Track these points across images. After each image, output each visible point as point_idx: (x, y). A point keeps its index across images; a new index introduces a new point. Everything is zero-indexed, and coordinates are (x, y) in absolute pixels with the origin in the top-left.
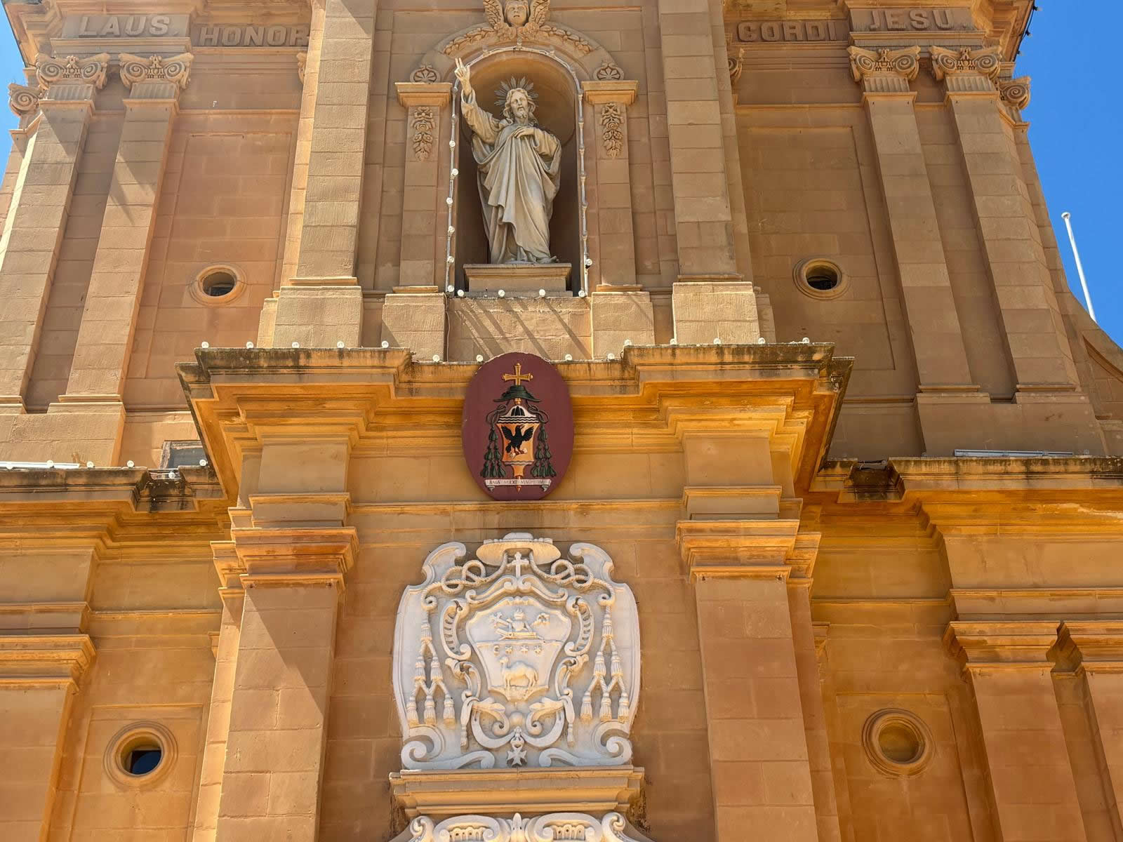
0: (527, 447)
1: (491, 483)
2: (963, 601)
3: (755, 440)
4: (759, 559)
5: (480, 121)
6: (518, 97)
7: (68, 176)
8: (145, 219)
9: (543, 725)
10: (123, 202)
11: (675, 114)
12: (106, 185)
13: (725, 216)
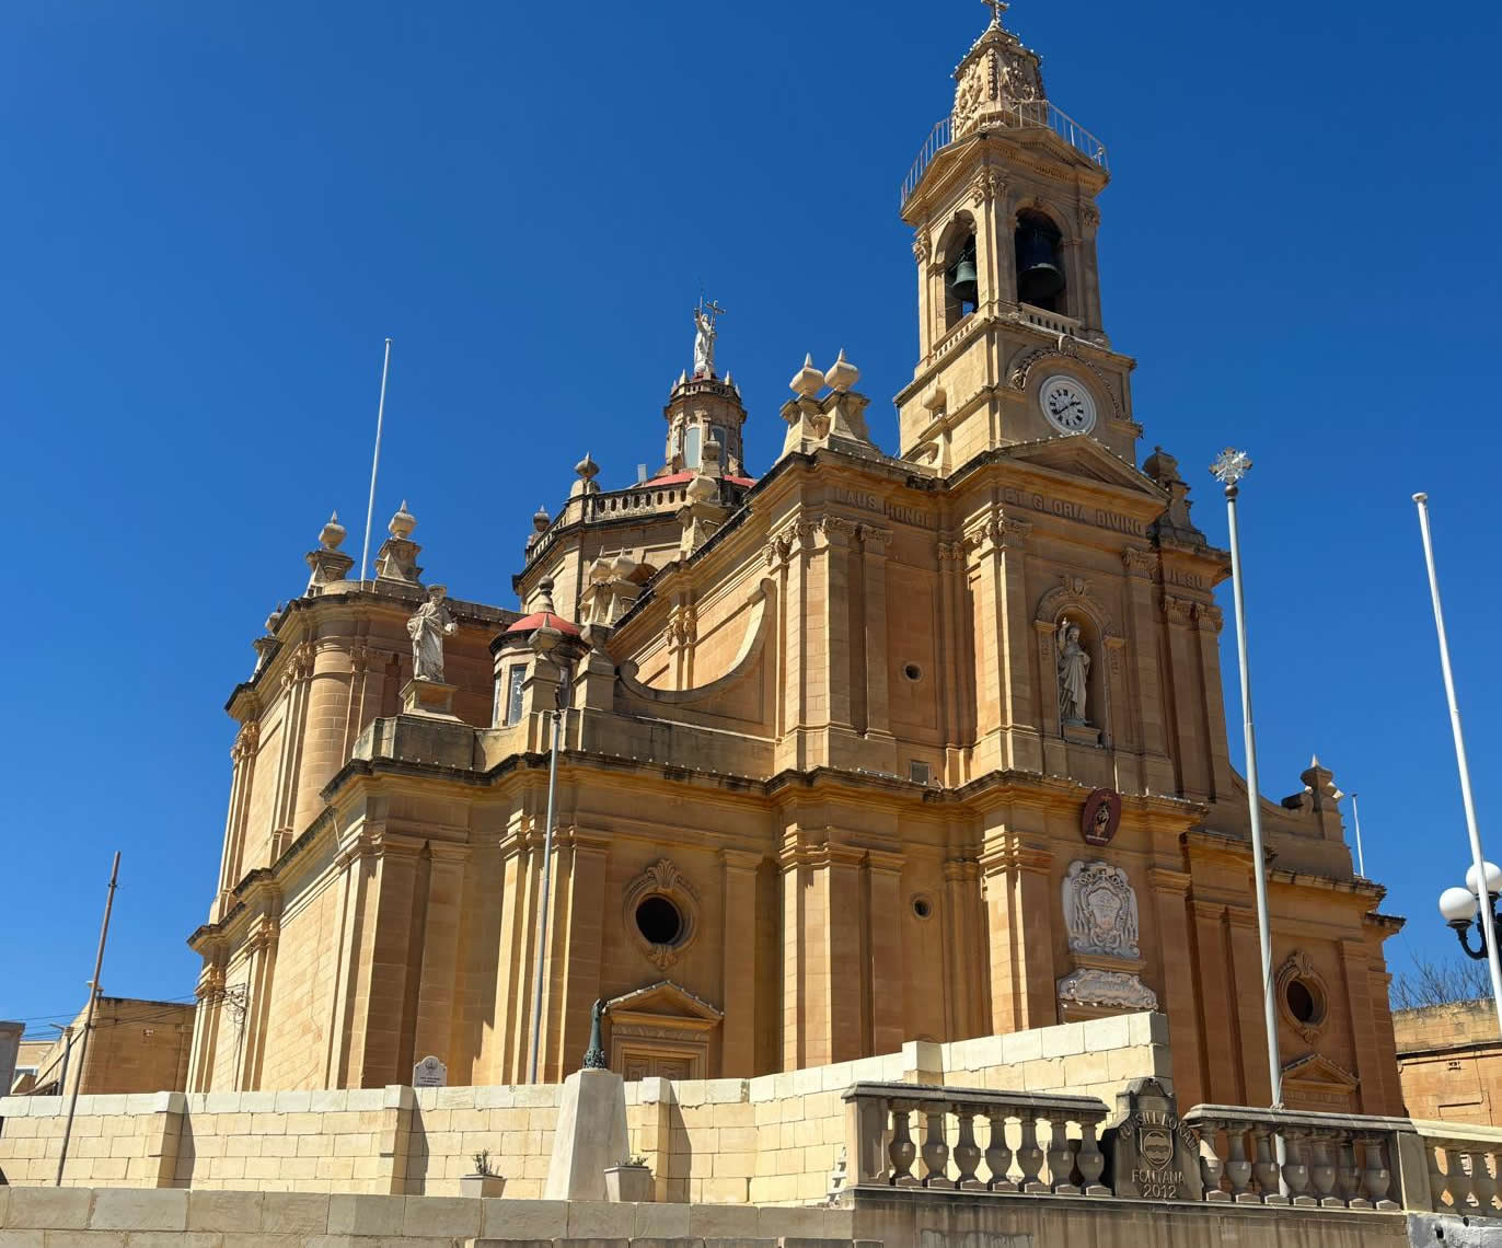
0: (1103, 825)
1: (1089, 837)
4: (1176, 888)
9: (1114, 939)
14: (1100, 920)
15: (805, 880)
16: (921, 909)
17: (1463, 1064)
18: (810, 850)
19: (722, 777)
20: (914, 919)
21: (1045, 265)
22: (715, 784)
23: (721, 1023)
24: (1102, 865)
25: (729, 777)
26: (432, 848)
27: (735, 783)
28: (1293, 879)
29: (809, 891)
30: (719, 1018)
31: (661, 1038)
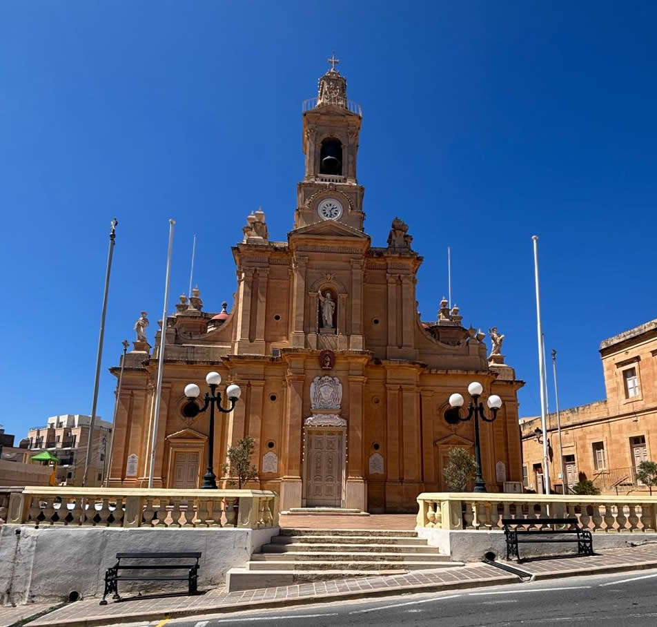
0: (328, 363)
1: (323, 368)
2: (388, 381)
3: (360, 363)
4: (358, 382)
5: (322, 299)
6: (328, 295)
7: (250, 294)
8: (265, 304)
9: (329, 403)
10: (260, 301)
11: (353, 301)
12: (257, 297)
13: (359, 322)
14: (324, 396)
16: (273, 398)
17: (569, 432)
19: (208, 362)
20: (269, 402)
21: (329, 157)
24: (327, 377)
26: (134, 393)
27: (213, 363)
28: (447, 372)
30: (206, 439)
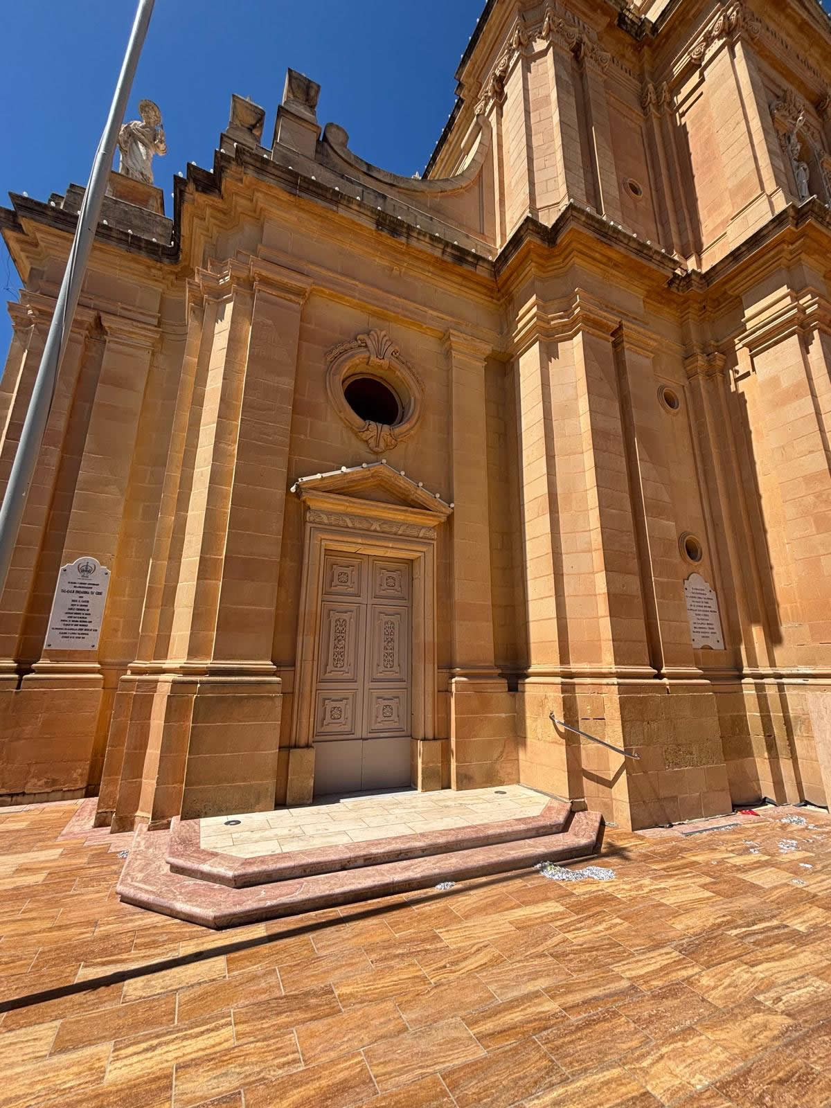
15: (549, 353)
16: (671, 401)
18: (553, 319)
19: (447, 244)
20: (663, 411)
22: (438, 253)
23: (450, 518)
25: (454, 247)
26: (105, 324)
27: (461, 256)
29: (553, 365)
30: (449, 511)
31: (375, 531)
